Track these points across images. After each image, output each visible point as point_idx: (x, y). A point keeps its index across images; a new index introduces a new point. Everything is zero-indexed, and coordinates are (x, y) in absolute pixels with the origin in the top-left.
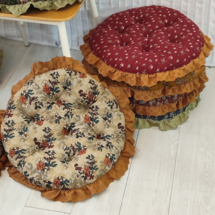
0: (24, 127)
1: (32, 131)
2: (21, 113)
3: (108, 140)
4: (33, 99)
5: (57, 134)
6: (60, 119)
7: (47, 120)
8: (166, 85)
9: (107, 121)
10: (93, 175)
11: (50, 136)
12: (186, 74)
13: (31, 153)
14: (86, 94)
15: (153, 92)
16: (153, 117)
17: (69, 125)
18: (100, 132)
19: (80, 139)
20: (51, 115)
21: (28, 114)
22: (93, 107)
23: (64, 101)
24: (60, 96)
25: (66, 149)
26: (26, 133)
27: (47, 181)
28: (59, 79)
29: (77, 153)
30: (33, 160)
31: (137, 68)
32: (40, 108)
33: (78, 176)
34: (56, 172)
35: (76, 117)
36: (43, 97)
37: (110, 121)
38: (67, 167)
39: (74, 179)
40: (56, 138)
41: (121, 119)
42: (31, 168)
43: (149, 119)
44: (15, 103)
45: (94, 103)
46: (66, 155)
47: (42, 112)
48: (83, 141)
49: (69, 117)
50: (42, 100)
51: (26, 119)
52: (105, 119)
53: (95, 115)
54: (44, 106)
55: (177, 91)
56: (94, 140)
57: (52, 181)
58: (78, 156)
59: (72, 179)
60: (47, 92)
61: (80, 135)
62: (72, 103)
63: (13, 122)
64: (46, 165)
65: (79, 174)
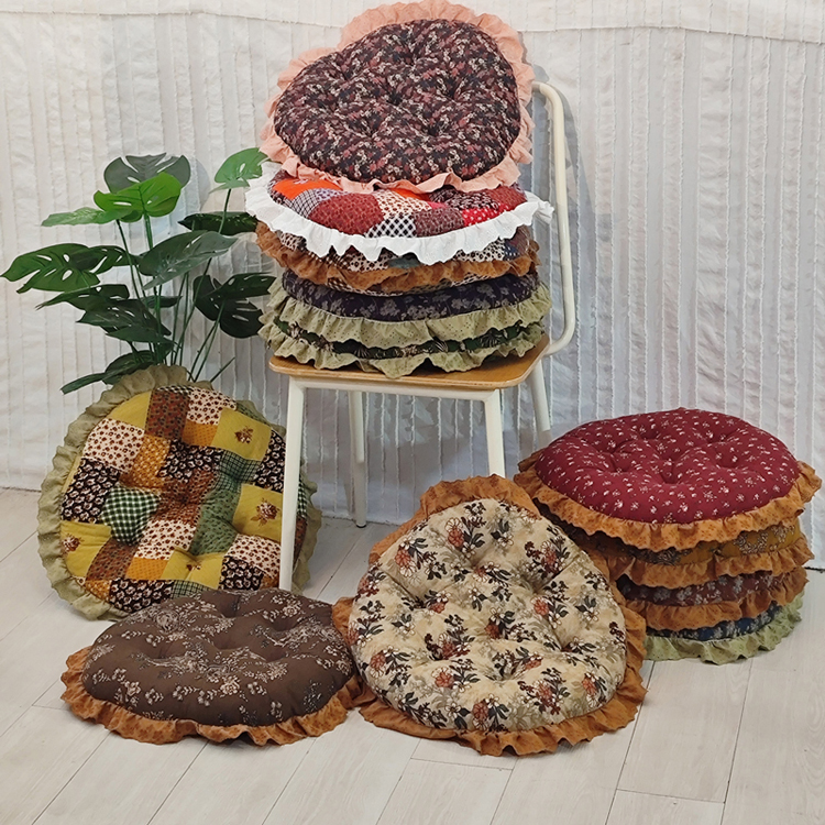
0: (404, 615)
1: (420, 622)
2: (397, 588)
3: (589, 653)
4: (426, 556)
5: (476, 630)
6: (482, 600)
7: (454, 602)
8: (717, 553)
9: (585, 613)
10: (557, 705)
11: (461, 632)
12: (761, 528)
14: (540, 553)
15: (688, 568)
16: (686, 633)
17: (502, 616)
18: (568, 638)
19: (527, 644)
20: (463, 590)
21: (411, 591)
22: (554, 585)
23: (490, 567)
24: (483, 557)
25: (497, 658)
26: (407, 624)
27: (459, 709)
28: (485, 516)
29: (520, 667)
30: (425, 671)
32: (439, 576)
33: (526, 701)
34: (477, 690)
35: (516, 601)
36: (446, 553)
37: (591, 615)
39: (518, 706)
40: (474, 639)
41: (616, 614)
42: (424, 685)
43: (676, 639)
44: (385, 567)
45: (557, 577)
46: (497, 671)
47: (443, 585)
49: (501, 598)
50: (445, 560)
51: (406, 601)
52: (582, 609)
53: (559, 600)
54: (448, 573)
55: (742, 566)
56: (557, 651)
58: (524, 673)
59: (514, 705)
60: (457, 544)
61: (526, 636)
62: (509, 571)
63: (379, 605)
64: (455, 680)
65: (528, 697)
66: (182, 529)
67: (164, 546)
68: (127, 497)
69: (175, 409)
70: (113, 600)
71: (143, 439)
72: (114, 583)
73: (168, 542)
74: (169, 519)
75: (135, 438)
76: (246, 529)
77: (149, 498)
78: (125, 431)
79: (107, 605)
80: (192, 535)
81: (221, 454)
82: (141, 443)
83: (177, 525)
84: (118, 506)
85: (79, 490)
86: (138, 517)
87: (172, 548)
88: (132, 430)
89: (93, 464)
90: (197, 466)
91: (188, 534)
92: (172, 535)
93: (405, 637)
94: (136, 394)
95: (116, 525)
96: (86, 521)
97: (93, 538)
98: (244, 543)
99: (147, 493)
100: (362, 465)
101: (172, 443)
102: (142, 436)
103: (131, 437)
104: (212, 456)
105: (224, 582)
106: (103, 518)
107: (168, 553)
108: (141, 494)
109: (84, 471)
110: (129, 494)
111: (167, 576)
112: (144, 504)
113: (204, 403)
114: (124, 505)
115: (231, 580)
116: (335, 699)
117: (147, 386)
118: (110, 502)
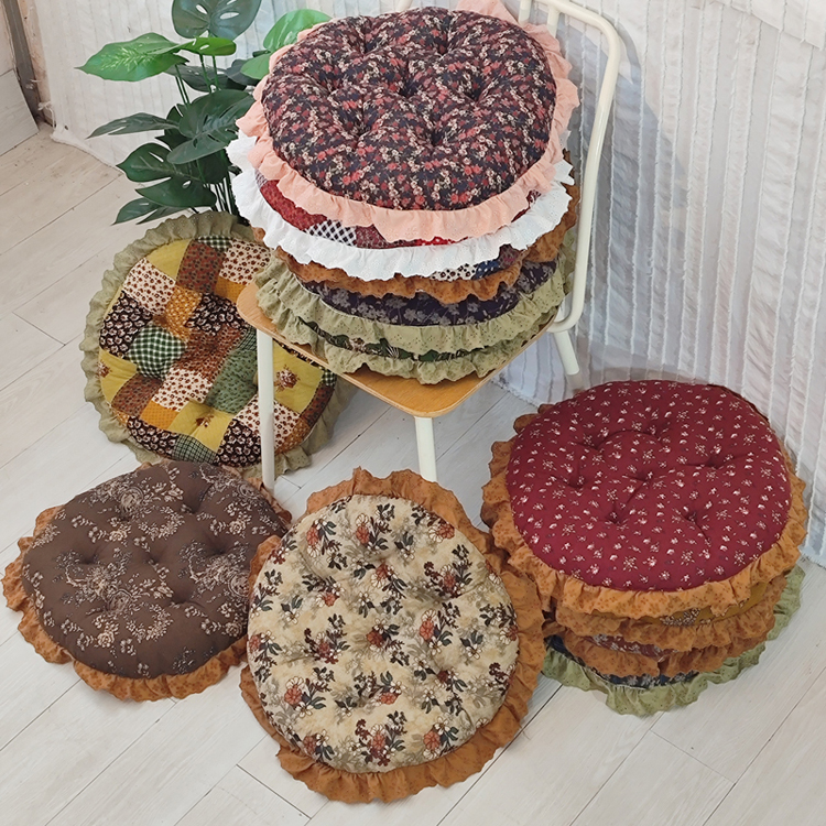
0: (297, 596)
1: (306, 612)
2: (302, 563)
3: (457, 692)
4: (332, 544)
5: (356, 637)
6: (370, 608)
7: (344, 600)
9: (468, 648)
10: (387, 758)
13: (288, 659)
14: (439, 575)
17: (386, 628)
18: (447, 666)
19: (396, 668)
20: (356, 591)
21: (315, 571)
22: (450, 606)
23: (392, 572)
24: (387, 558)
25: (359, 678)
26: (294, 611)
27: (294, 733)
28: (392, 524)
29: (377, 695)
30: (285, 675)
31: (563, 561)
32: (340, 568)
33: (354, 748)
34: (315, 721)
35: (404, 616)
36: (351, 548)
37: (474, 652)
38: (342, 720)
39: (345, 752)
40: (348, 647)
41: (502, 654)
42: (275, 693)
43: (590, 671)
44: (298, 537)
45: (455, 599)
46: (355, 691)
47: (342, 577)
48: (400, 674)
49: (389, 610)
50: (348, 554)
51: (307, 580)
52: (465, 643)
53: (449, 625)
54: (349, 566)
56: (426, 681)
57: (302, 737)
58: (377, 704)
59: (341, 750)
60: (363, 541)
61: (400, 658)
62: (406, 582)
63: (280, 578)
64: (302, 699)
65: (358, 745)
66: (199, 384)
67: (180, 395)
68: (156, 338)
69: (207, 266)
70: (130, 433)
71: (173, 289)
72: (130, 419)
73: (184, 392)
74: (191, 369)
75: (166, 287)
77: (176, 344)
78: (159, 278)
79: (126, 434)
80: (207, 391)
82: (172, 292)
83: (196, 377)
84: (145, 346)
85: (115, 322)
86: (163, 361)
87: (187, 399)
88: (165, 278)
89: (130, 300)
90: (227, 321)
91: (204, 389)
92: (189, 387)
94: (175, 240)
95: (141, 364)
96: (115, 354)
97: (122, 372)
99: (175, 338)
101: (204, 295)
102: (173, 286)
103: (162, 285)
105: (225, 446)
106: (130, 356)
107: (181, 404)
108: (170, 338)
109: (121, 304)
110: (159, 336)
111: (174, 428)
112: (169, 350)
113: (240, 261)
114: (152, 347)
115: (231, 445)
116: (215, 660)
117: (190, 231)
118: (138, 342)
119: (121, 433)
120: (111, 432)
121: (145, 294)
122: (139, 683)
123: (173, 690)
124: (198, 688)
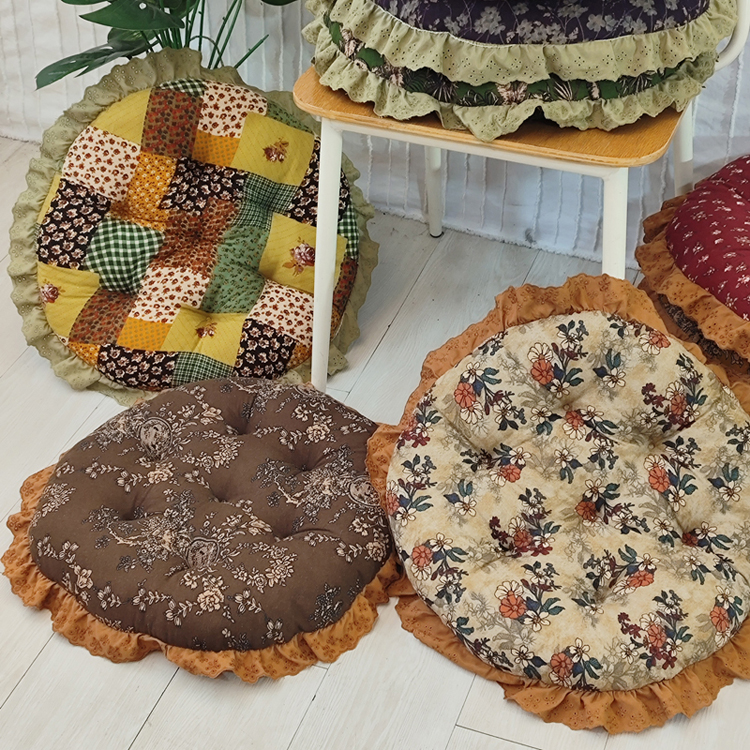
0: (462, 481)
1: (485, 497)
2: (455, 437)
3: (721, 551)
4: (498, 396)
5: (564, 513)
6: (575, 468)
7: (534, 467)
9: (722, 490)
10: (673, 655)
13: (480, 564)
14: (664, 399)
17: (602, 490)
18: (694, 523)
19: (634, 538)
20: (548, 451)
21: (476, 443)
22: (680, 441)
23: (591, 414)
24: (580, 397)
25: (590, 563)
26: (466, 499)
27: (531, 656)
28: (586, 344)
29: (623, 579)
30: (487, 584)
32: (515, 427)
35: (623, 468)
36: (527, 394)
37: (731, 492)
38: (594, 622)
39: (617, 660)
40: (559, 527)
42: (482, 611)
44: (439, 404)
45: (685, 430)
46: (589, 583)
47: (520, 440)
48: (643, 545)
49: (602, 464)
50: (525, 403)
51: (467, 457)
52: (717, 483)
53: (686, 466)
54: (528, 421)
56: (677, 548)
57: (546, 657)
58: (628, 591)
59: (611, 659)
60: (543, 381)
61: (634, 525)
62: (615, 422)
63: (429, 463)
64: (528, 606)
65: (632, 646)
66: (191, 282)
67: (168, 302)
68: (120, 233)
69: (181, 117)
70: (103, 370)
71: (138, 158)
72: (103, 349)
73: (172, 297)
74: (175, 265)
75: (128, 157)
76: (277, 276)
77: (149, 236)
78: (116, 146)
79: (97, 374)
80: (204, 290)
81: (246, 176)
82: (136, 163)
83: (185, 274)
84: (108, 247)
85: (58, 223)
86: (135, 262)
87: (178, 306)
88: (124, 145)
89: (75, 188)
90: (213, 193)
91: (199, 288)
92: (178, 289)
93: (462, 521)
94: (130, 92)
95: (105, 272)
96: (67, 266)
97: (77, 288)
98: (272, 300)
99: (147, 229)
100: (438, 172)
101: (179, 162)
102: (138, 153)
103: (122, 155)
104: (233, 180)
105: (244, 354)
106: (89, 263)
107: (172, 314)
108: (139, 230)
109: (63, 197)
110: (123, 230)
111: (170, 346)
112: (142, 245)
113: (222, 106)
114: (116, 246)
115: (252, 352)
116: (361, 599)
117: (146, 80)
118: (98, 242)
119: (89, 375)
120: (72, 378)
121: (98, 174)
122: (268, 653)
123: (319, 652)
124: (349, 643)
